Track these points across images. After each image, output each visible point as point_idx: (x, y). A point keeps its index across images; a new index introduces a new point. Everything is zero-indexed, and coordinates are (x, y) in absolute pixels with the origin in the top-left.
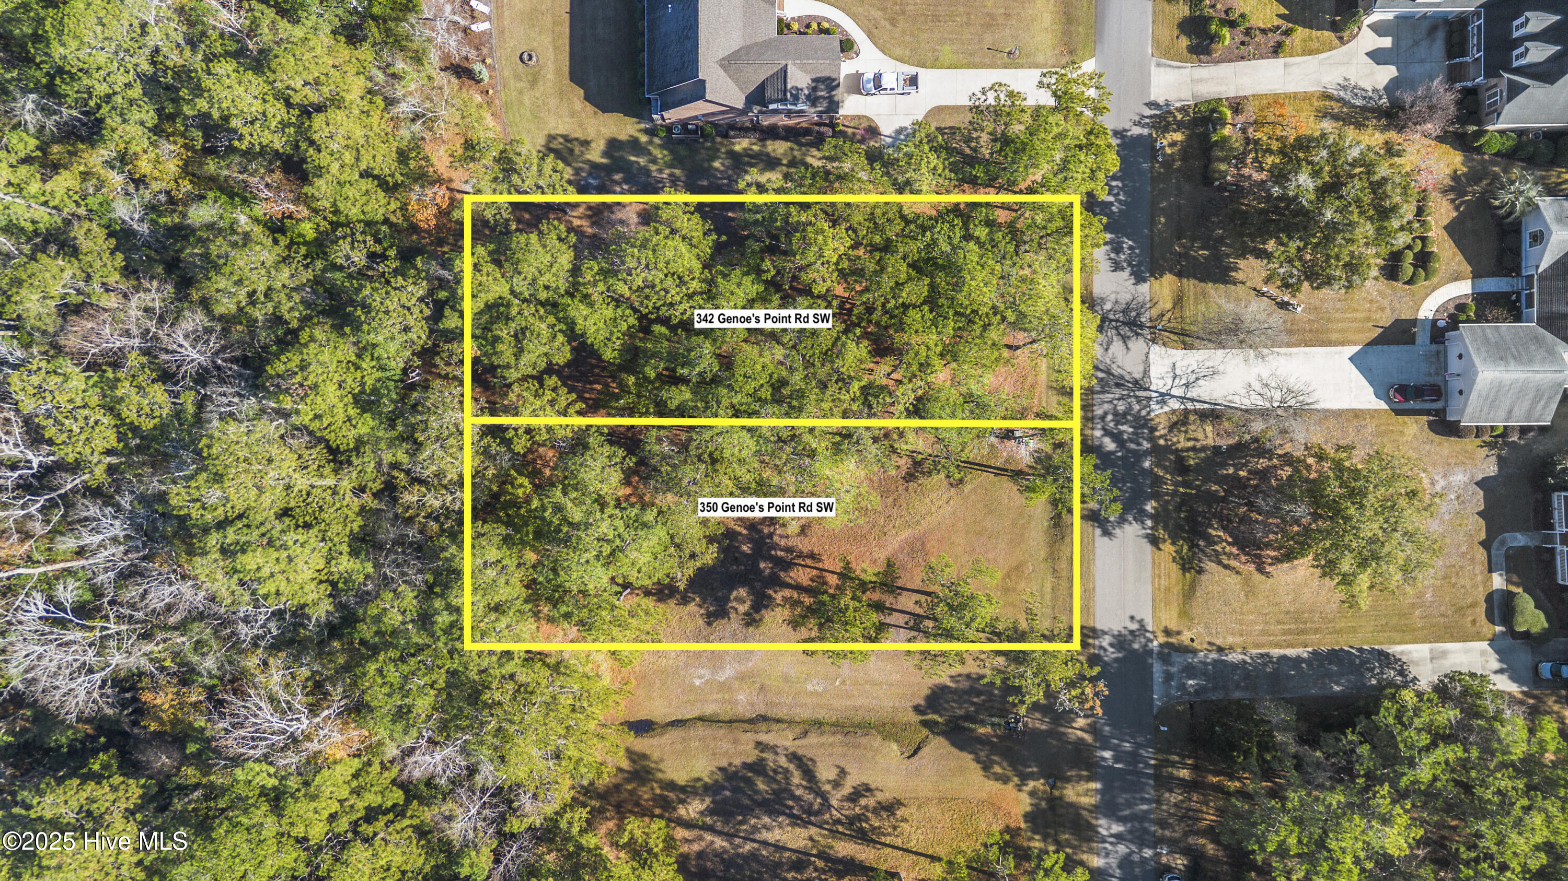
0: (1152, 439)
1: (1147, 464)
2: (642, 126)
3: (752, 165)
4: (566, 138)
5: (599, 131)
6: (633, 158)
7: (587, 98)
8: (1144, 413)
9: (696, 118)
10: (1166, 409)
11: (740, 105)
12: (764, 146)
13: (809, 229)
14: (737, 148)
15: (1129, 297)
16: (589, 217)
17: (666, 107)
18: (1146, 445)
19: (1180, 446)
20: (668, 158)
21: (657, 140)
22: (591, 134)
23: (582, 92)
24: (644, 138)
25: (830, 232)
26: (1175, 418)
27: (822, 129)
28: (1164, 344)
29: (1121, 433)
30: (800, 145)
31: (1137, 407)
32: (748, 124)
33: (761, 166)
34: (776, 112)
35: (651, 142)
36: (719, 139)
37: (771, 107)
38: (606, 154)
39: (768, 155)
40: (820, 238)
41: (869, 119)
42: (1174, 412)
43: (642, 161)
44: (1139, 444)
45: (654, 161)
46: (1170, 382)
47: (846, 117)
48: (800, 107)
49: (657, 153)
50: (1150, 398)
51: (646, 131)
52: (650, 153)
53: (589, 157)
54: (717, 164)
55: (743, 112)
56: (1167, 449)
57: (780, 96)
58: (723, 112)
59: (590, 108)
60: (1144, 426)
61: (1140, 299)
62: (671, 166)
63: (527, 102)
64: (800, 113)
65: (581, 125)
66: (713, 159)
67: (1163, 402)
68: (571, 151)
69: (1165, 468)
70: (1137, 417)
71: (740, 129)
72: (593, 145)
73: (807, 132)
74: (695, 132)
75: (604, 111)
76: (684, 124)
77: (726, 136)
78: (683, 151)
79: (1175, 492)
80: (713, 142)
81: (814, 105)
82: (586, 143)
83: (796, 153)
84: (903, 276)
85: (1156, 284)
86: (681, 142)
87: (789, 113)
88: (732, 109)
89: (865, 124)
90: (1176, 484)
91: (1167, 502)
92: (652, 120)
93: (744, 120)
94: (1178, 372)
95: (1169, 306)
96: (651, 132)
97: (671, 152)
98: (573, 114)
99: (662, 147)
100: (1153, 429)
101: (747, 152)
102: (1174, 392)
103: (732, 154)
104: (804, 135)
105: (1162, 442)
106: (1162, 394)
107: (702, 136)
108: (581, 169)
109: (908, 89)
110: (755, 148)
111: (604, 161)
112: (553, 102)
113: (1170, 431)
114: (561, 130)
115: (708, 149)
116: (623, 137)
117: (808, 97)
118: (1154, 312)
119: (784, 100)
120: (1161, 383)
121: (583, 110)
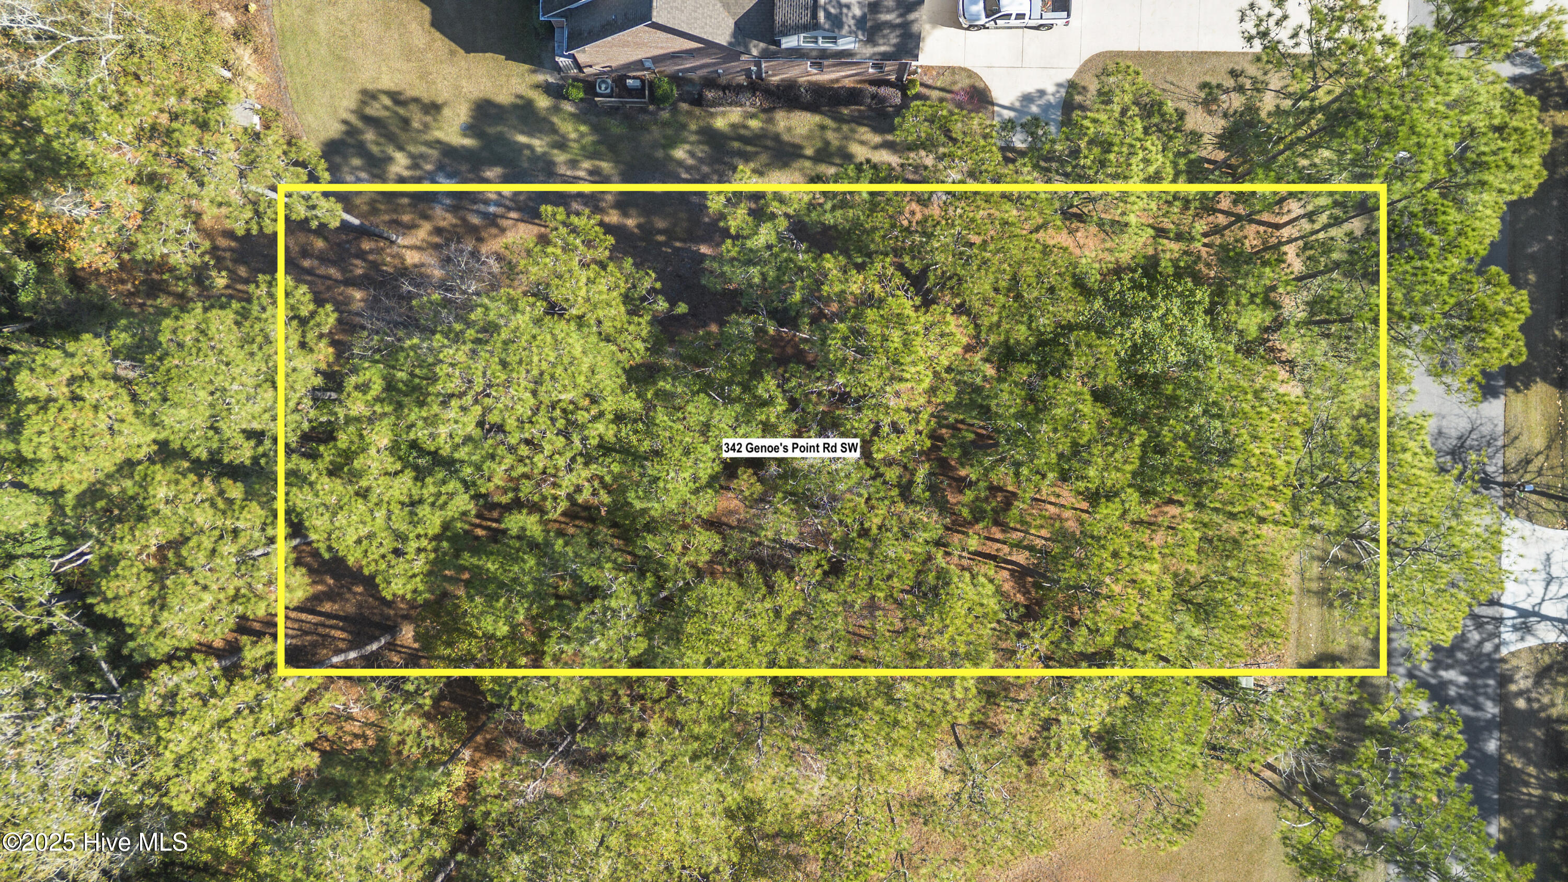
0: (1503, 699)
1: (1492, 746)
2: (540, 78)
3: (747, 157)
4: (396, 97)
5: (458, 87)
6: (522, 139)
7: (437, 23)
8: (1488, 647)
9: (639, 65)
10: (1531, 642)
11: (722, 35)
12: (770, 121)
13: (871, 314)
14: (720, 123)
15: (1463, 425)
16: (436, 247)
17: (579, 39)
18: (1491, 709)
19: (1554, 712)
20: (589, 139)
21: (568, 107)
22: (441, 91)
23: (427, 11)
24: (543, 102)
25: (918, 321)
26: (1547, 659)
27: (884, 91)
28: (1530, 518)
29: (1444, 684)
30: (839, 119)
31: (1475, 636)
32: (741, 79)
33: (764, 158)
34: (797, 54)
35: (556, 109)
36: (684, 106)
37: (789, 42)
38: (470, 129)
39: (777, 138)
40: (896, 336)
41: (970, 74)
42: (1545, 647)
43: (539, 144)
44: (1478, 707)
45: (562, 145)
46: (1539, 589)
47: (927, 69)
48: (846, 43)
49: (569, 129)
50: (1499, 620)
51: (548, 89)
52: (554, 130)
53: (439, 134)
54: (680, 153)
55: (730, 53)
56: (1530, 716)
57: (806, 19)
58: (690, 53)
59: (441, 43)
60: (1488, 672)
61: (1486, 430)
62: (593, 155)
63: (322, 29)
64: (843, 58)
65: (424, 75)
66: (673, 142)
67: (1525, 629)
68: (406, 122)
69: (1525, 754)
70: (1476, 656)
71: (725, 88)
72: (446, 112)
73: (852, 96)
74: (638, 93)
75: (469, 48)
76: (619, 77)
77: (698, 101)
78: (616, 128)
79: (1544, 802)
80: (675, 110)
81: (871, 40)
82: (433, 108)
83: (830, 135)
84: (1087, 428)
85: (1517, 401)
86: (613, 111)
87: (820, 59)
88: (709, 46)
89: (963, 83)
90: (1546, 785)
91: (1529, 819)
92: (557, 68)
93: (735, 72)
94: (1556, 571)
95: (1539, 443)
96: (556, 92)
97: (596, 128)
98: (409, 53)
99: (576, 118)
100: (1505, 680)
101: (737, 132)
102: (1548, 609)
103: (710, 136)
104: (847, 103)
105: (1521, 704)
106: (1523, 613)
107: (654, 99)
108: (422, 156)
109: (1050, 17)
110: (754, 124)
111: (468, 142)
112: (370, 30)
113: (1538, 683)
114: (387, 82)
115: (665, 124)
116: (504, 97)
117: (861, 22)
118: (1513, 456)
119: (813, 26)
120: (1522, 590)
121: (429, 47)
